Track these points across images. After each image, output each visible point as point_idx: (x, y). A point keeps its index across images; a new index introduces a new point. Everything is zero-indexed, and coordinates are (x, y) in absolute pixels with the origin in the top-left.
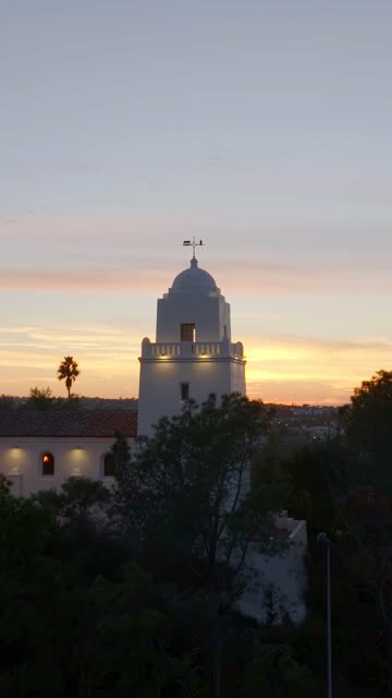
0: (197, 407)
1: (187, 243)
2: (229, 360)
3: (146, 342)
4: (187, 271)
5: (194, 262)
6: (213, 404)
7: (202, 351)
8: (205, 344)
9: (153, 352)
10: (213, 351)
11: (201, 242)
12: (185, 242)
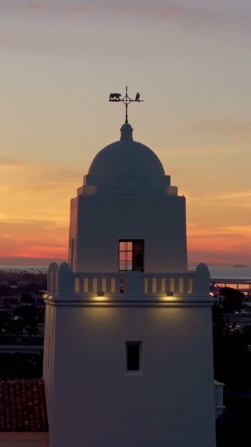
2: (210, 304)
4: (116, 143)
5: (127, 129)
7: (163, 288)
8: (168, 276)
9: (77, 289)
10: (181, 290)
11: (138, 96)
12: (112, 95)
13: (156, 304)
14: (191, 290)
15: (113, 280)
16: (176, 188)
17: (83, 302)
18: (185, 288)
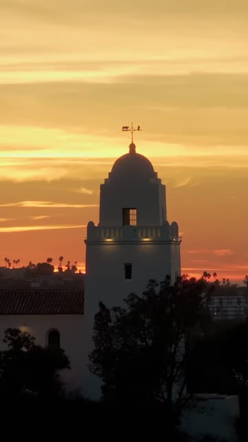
0: (157, 285)
1: (125, 128)
2: (169, 242)
3: (91, 225)
4: (127, 154)
5: (132, 147)
6: (169, 283)
7: (144, 234)
8: (147, 228)
9: (98, 235)
11: (139, 127)
12: (123, 128)
14: (159, 235)
15: (117, 231)
16: (161, 180)
17: (102, 242)
18: (157, 234)
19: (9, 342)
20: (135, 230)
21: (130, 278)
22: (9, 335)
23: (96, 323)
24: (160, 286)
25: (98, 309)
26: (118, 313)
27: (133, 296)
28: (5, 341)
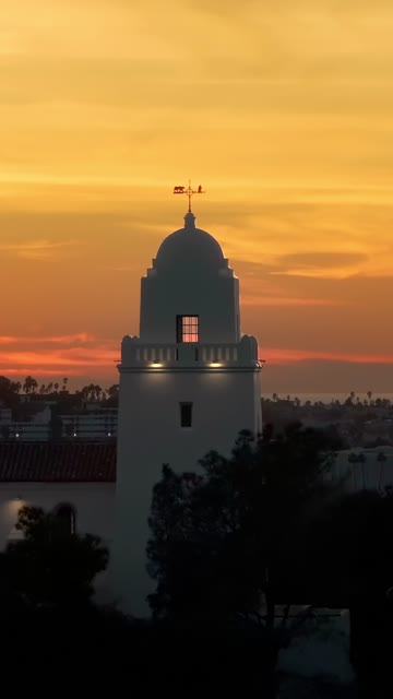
3: (127, 341)
4: (181, 231)
5: (190, 218)
7: (212, 357)
8: (216, 347)
9: (138, 358)
10: (228, 358)
11: (200, 188)
12: (176, 188)
13: (205, 370)
14: (235, 358)
15: (169, 351)
16: (231, 271)
17: (144, 369)
18: (231, 357)
19: (25, 528)
20: (197, 351)
21: (190, 425)
22: (26, 518)
23: (154, 499)
24: (256, 440)
25: (159, 478)
26: (190, 484)
27: (214, 456)
28: (18, 527)
